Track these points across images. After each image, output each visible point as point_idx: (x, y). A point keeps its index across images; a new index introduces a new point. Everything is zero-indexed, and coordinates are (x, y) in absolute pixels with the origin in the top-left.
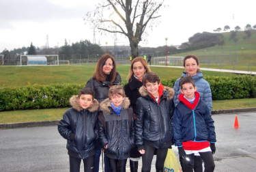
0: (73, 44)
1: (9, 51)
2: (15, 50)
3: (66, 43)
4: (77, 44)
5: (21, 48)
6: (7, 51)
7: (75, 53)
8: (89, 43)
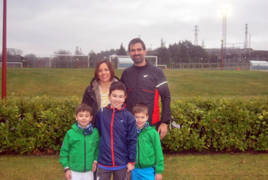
0: (170, 46)
1: (96, 53)
2: (102, 52)
3: (162, 44)
4: (175, 45)
5: (109, 50)
6: (94, 54)
7: (173, 56)
8: (189, 44)
